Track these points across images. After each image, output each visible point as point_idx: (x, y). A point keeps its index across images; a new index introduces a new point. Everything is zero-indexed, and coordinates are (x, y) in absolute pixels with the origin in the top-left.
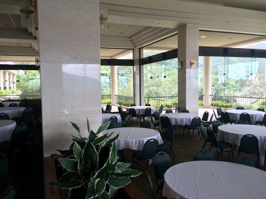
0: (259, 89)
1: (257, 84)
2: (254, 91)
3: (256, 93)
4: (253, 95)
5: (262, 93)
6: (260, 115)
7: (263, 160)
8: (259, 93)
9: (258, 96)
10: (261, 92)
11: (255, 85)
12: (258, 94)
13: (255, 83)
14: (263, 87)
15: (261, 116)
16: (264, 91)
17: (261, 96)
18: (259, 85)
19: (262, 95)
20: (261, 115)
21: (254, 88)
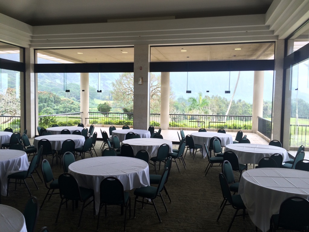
0: (12, 106)
1: (9, 100)
2: (6, 109)
3: (8, 111)
4: (5, 113)
5: (15, 111)
6: (6, 137)
7: (5, 189)
8: (12, 111)
9: (10, 113)
10: (14, 109)
11: (7, 101)
12: (10, 111)
13: (7, 99)
14: (16, 104)
15: (8, 138)
16: (17, 108)
17: (14, 114)
18: (11, 101)
19: (15, 112)
20: (8, 136)
21: (6, 104)
